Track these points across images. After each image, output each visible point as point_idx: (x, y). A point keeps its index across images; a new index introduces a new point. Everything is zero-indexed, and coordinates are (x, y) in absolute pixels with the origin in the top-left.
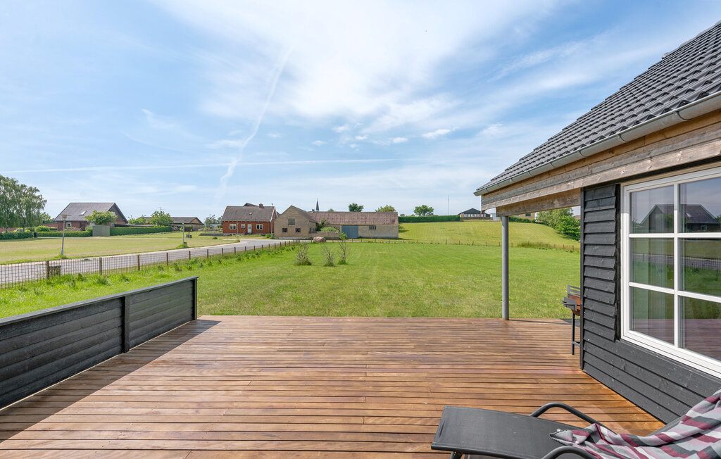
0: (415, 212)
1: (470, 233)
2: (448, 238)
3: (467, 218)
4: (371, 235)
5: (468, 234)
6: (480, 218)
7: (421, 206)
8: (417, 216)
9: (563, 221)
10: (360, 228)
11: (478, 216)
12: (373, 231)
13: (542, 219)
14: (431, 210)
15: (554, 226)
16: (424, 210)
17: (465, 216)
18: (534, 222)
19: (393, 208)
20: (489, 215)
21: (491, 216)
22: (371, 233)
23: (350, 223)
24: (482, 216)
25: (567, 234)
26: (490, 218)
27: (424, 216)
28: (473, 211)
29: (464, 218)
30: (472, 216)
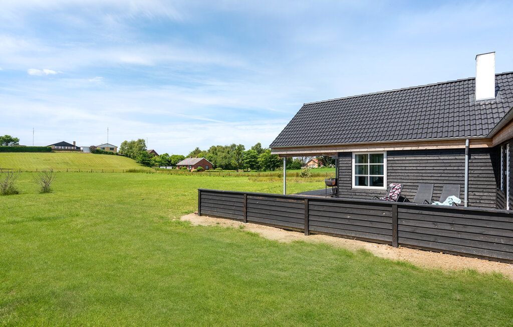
1: (68, 163)
3: (59, 150)
6: (71, 150)
9: (141, 154)
11: (69, 148)
13: (123, 152)
14: (16, 140)
15: (134, 158)
16: (8, 140)
17: (56, 147)
18: (117, 154)
20: (79, 148)
21: (82, 149)
24: (73, 148)
25: (143, 163)
26: (80, 151)
27: (7, 146)
28: (63, 144)
29: (55, 149)
30: (63, 148)
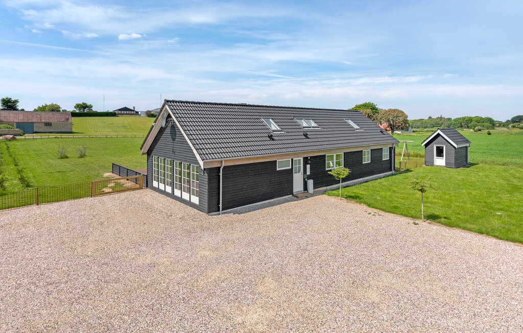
0: (75, 107)
3: (122, 114)
4: (47, 130)
6: (131, 114)
7: (81, 103)
8: (78, 111)
10: (35, 124)
11: (130, 112)
12: (48, 127)
14: (90, 107)
16: (84, 106)
19: (59, 106)
21: (140, 113)
22: (48, 129)
23: (25, 121)
27: (84, 111)
28: (126, 109)
29: (119, 114)
30: (125, 112)
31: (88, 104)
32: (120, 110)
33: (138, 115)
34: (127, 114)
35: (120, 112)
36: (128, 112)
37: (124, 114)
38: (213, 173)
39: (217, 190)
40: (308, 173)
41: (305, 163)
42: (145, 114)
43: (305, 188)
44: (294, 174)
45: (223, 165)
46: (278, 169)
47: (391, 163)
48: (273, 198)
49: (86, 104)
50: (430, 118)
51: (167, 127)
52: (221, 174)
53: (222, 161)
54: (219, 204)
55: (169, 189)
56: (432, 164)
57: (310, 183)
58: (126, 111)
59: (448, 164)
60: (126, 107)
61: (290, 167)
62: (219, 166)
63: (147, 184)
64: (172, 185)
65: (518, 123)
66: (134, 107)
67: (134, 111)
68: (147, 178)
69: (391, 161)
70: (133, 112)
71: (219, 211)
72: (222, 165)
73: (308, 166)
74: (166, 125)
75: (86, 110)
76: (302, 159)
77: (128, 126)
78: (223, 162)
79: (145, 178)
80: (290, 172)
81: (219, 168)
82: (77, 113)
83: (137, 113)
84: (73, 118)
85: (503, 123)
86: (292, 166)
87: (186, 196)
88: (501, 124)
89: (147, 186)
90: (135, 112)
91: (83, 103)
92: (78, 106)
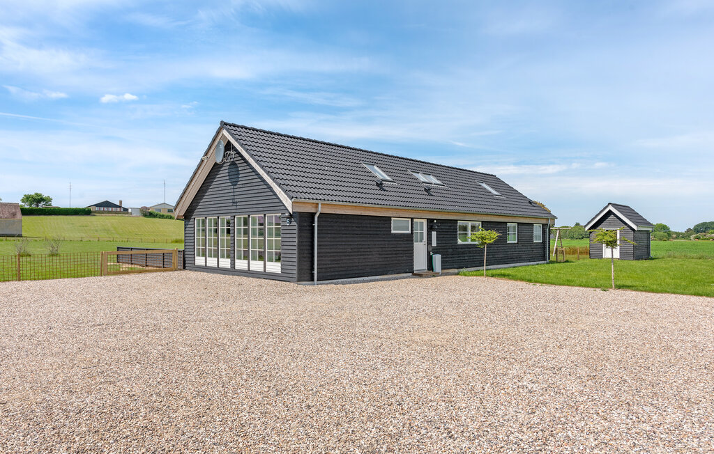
0: (23, 201)
1: (109, 230)
2: (83, 235)
3: (100, 212)
5: (107, 231)
6: (116, 212)
7: (33, 194)
8: (27, 207)
11: (113, 209)
14: (47, 200)
16: (39, 199)
21: (130, 210)
27: (37, 207)
28: (107, 204)
29: (96, 212)
30: (106, 209)
31: (45, 195)
32: (96, 205)
33: (128, 213)
34: (109, 212)
35: (97, 209)
36: (110, 209)
37: (103, 212)
38: (305, 220)
39: (309, 248)
40: (434, 244)
41: (430, 229)
42: (139, 211)
43: (430, 266)
44: (415, 243)
45: (320, 210)
46: (393, 232)
47: (545, 248)
48: (386, 274)
49: (40, 195)
50: (577, 224)
51: (224, 163)
52: (316, 225)
53: (318, 204)
54: (313, 269)
55: (225, 263)
56: (600, 255)
57: (437, 259)
58: (107, 206)
59: (623, 256)
60: (107, 202)
61: (409, 232)
62: (313, 211)
63: (184, 264)
64: (231, 255)
65: (704, 233)
66: (121, 202)
67: (120, 207)
68: (184, 255)
69: (544, 245)
70: (118, 209)
71: (313, 280)
72: (317, 211)
73: (434, 234)
74: (222, 160)
75: (41, 205)
76: (425, 222)
77: (112, 229)
78: (320, 206)
79: (182, 256)
80: (409, 239)
81: (313, 215)
82: (26, 209)
83: (126, 210)
84: (23, 217)
85: (682, 233)
86: (412, 230)
87: (257, 266)
88: (678, 235)
89: (184, 268)
90: (122, 210)
91: (37, 194)
92: (27, 198)
